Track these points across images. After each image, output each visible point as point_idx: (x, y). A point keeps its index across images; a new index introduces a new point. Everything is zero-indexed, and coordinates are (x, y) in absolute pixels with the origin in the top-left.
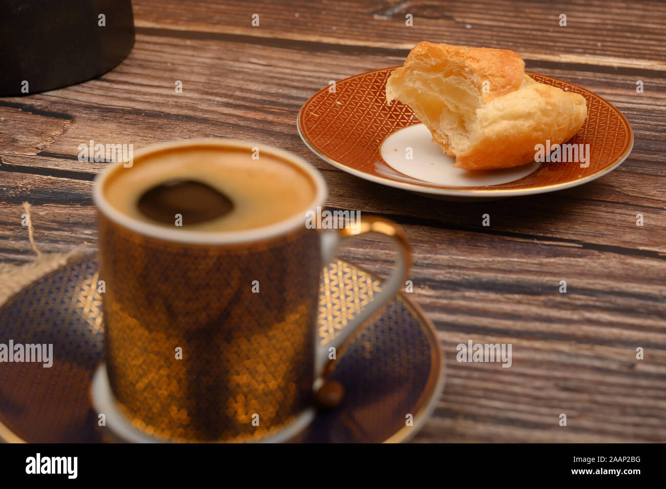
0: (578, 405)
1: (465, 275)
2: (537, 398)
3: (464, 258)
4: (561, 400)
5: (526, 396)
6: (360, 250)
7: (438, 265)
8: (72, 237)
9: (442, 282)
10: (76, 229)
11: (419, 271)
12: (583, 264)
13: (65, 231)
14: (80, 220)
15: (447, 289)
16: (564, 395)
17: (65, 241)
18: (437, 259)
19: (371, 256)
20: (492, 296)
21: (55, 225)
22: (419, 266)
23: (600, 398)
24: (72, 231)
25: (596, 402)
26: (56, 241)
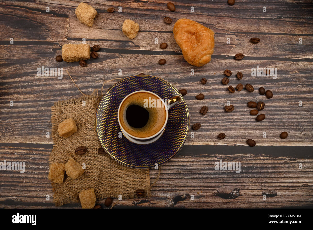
0: (214, 121)
1: (185, 75)
2: (206, 121)
3: (183, 68)
4: (211, 121)
5: (204, 120)
6: (159, 70)
7: (178, 72)
8: (92, 79)
9: (180, 79)
10: (91, 75)
11: (174, 76)
12: (210, 65)
13: (89, 77)
14: (91, 71)
15: (182, 82)
16: (211, 118)
17: (91, 81)
18: (177, 70)
19: (162, 72)
20: (192, 83)
21: (86, 75)
22: (174, 74)
23: (218, 118)
24: (91, 76)
25: (217, 119)
26: (89, 82)
